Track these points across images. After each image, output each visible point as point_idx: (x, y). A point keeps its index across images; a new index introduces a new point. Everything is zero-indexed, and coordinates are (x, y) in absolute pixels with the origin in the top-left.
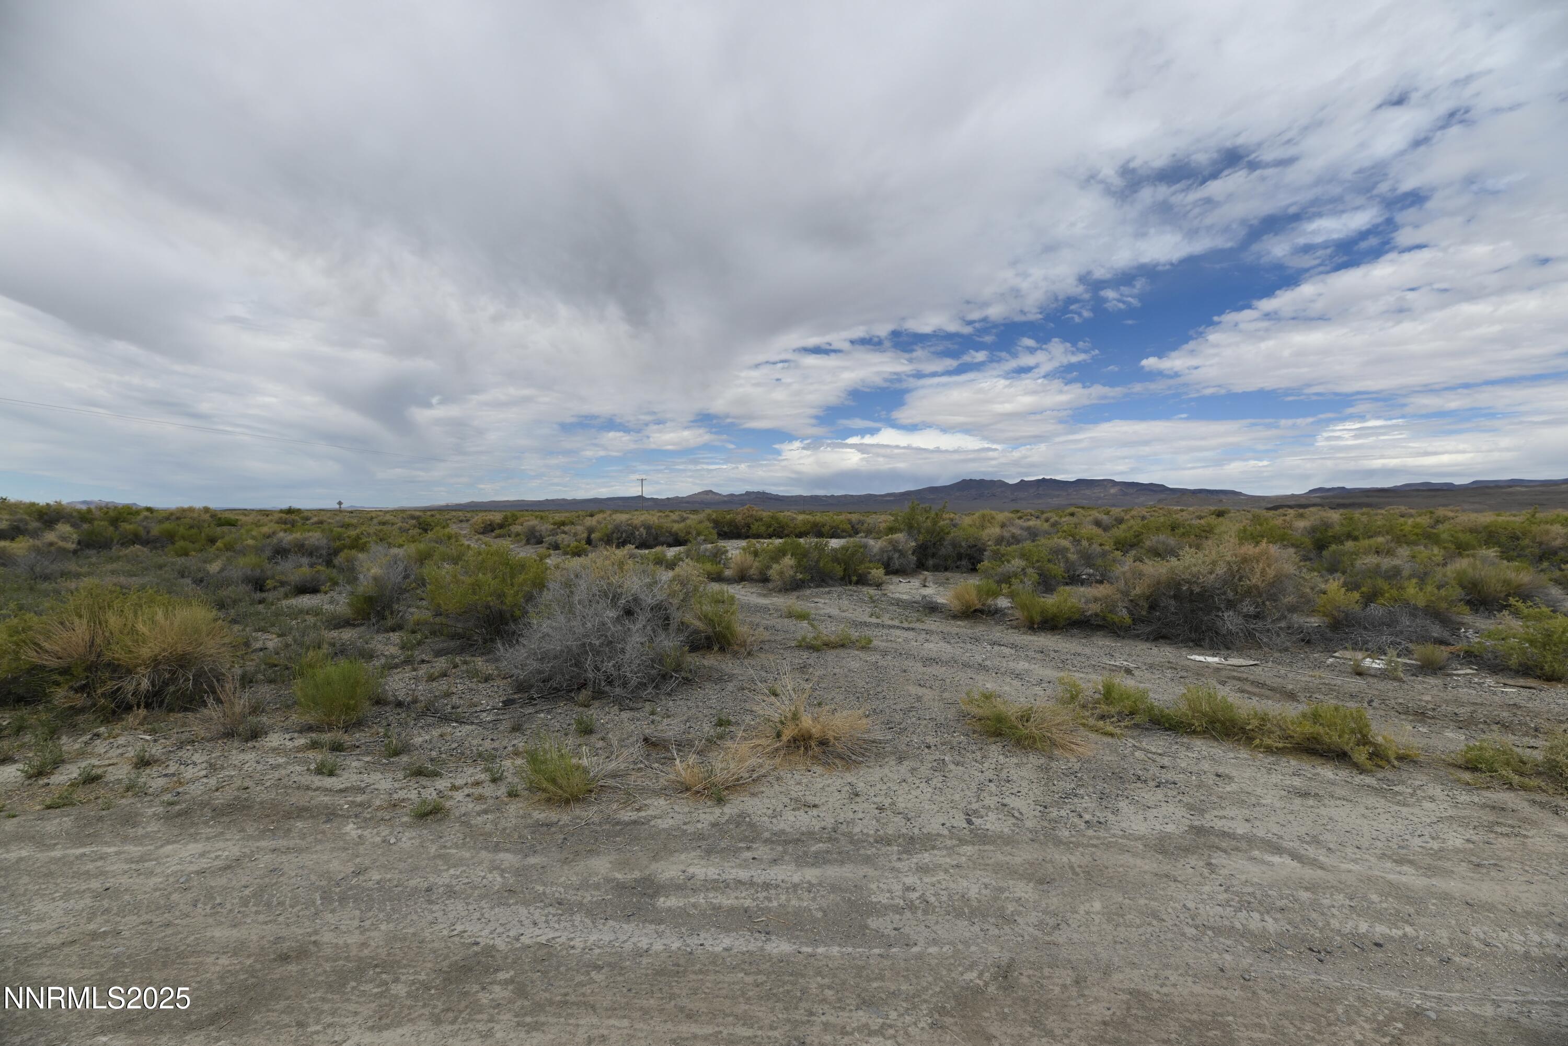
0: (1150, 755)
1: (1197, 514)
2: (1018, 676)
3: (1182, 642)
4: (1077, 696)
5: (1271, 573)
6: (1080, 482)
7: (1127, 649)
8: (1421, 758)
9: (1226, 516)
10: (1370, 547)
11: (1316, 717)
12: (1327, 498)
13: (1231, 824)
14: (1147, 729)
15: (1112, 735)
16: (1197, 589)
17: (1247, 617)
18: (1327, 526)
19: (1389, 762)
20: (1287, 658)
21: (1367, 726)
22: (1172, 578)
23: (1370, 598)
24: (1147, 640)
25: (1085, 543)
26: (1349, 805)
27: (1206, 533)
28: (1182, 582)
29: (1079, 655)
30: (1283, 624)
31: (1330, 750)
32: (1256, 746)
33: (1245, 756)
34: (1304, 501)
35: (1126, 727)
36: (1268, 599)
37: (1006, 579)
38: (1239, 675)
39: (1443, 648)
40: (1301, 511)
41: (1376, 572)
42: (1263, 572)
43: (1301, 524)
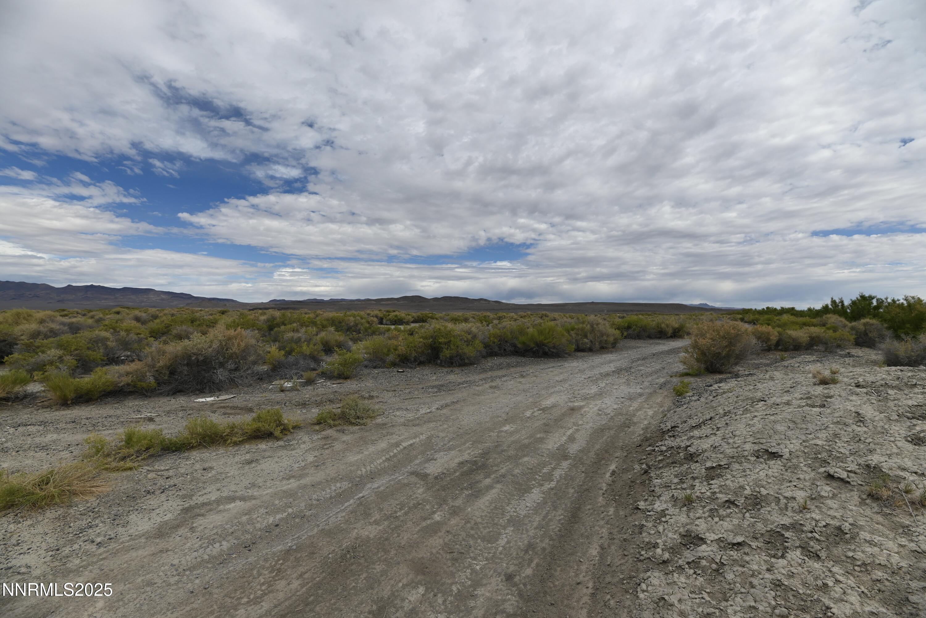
0: (159, 473)
1: (210, 313)
2: (44, 448)
3: (192, 392)
4: (102, 448)
5: (243, 344)
6: (125, 289)
7: (152, 404)
8: (302, 425)
9: (226, 314)
10: (291, 328)
11: (258, 419)
12: (278, 305)
13: (208, 496)
14: (160, 456)
15: (131, 469)
16: (201, 358)
17: (231, 371)
18: (274, 318)
19: (289, 431)
20: (250, 389)
21: (281, 416)
22: (185, 353)
23: (289, 353)
24: (168, 395)
25: (123, 333)
26: (271, 459)
27: (213, 324)
28: (192, 355)
29: (110, 417)
30: (249, 372)
31: (265, 434)
32: (229, 444)
33: (222, 452)
34: (267, 306)
35: (142, 459)
36: (241, 360)
37: (41, 367)
38: (224, 405)
39: (314, 372)
40: (265, 311)
41: (292, 340)
42: (239, 345)
43: (263, 318)
